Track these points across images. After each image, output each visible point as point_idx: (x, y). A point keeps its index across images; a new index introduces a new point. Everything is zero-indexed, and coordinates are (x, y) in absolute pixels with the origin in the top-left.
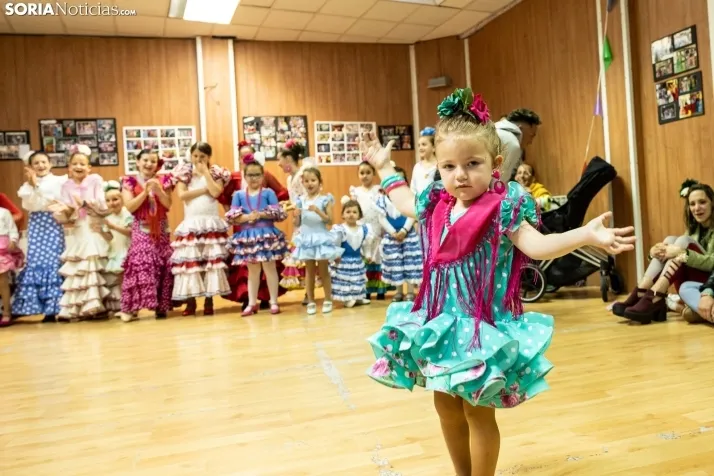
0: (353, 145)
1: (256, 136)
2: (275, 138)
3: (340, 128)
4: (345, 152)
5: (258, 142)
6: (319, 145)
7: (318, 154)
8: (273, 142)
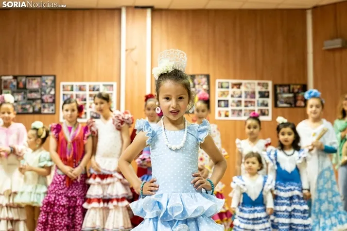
0: (250, 102)
3: (239, 85)
4: (243, 107)
6: (219, 101)
7: (217, 109)
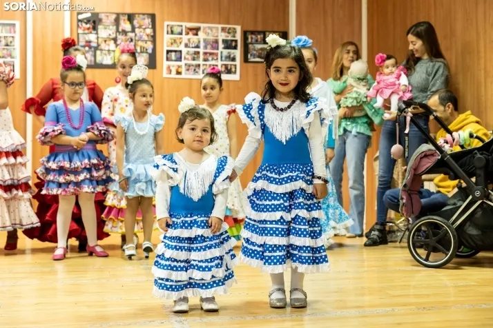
0: (211, 54)
1: (92, 37)
2: (115, 40)
3: (196, 31)
4: (201, 62)
5: (94, 44)
6: (168, 52)
7: (166, 63)
8: (112, 46)
